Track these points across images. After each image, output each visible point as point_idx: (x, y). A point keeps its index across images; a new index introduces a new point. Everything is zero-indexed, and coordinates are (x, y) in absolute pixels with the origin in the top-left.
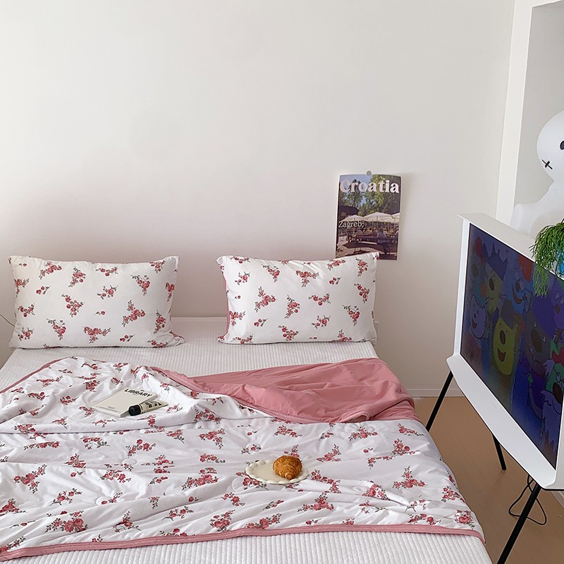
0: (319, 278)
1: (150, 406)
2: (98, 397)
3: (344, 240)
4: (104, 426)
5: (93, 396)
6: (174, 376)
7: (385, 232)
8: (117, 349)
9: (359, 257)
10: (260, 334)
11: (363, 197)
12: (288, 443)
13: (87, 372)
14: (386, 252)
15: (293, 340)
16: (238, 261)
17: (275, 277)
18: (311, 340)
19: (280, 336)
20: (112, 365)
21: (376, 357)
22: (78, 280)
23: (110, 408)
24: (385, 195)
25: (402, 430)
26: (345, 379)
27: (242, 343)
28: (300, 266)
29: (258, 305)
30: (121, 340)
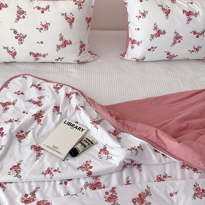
0: (200, 17)
2: (44, 131)
8: (53, 64)
17: (167, 15)
22: (21, 16)
27: (137, 61)
28: (185, 5)
29: (152, 36)
30: (56, 60)
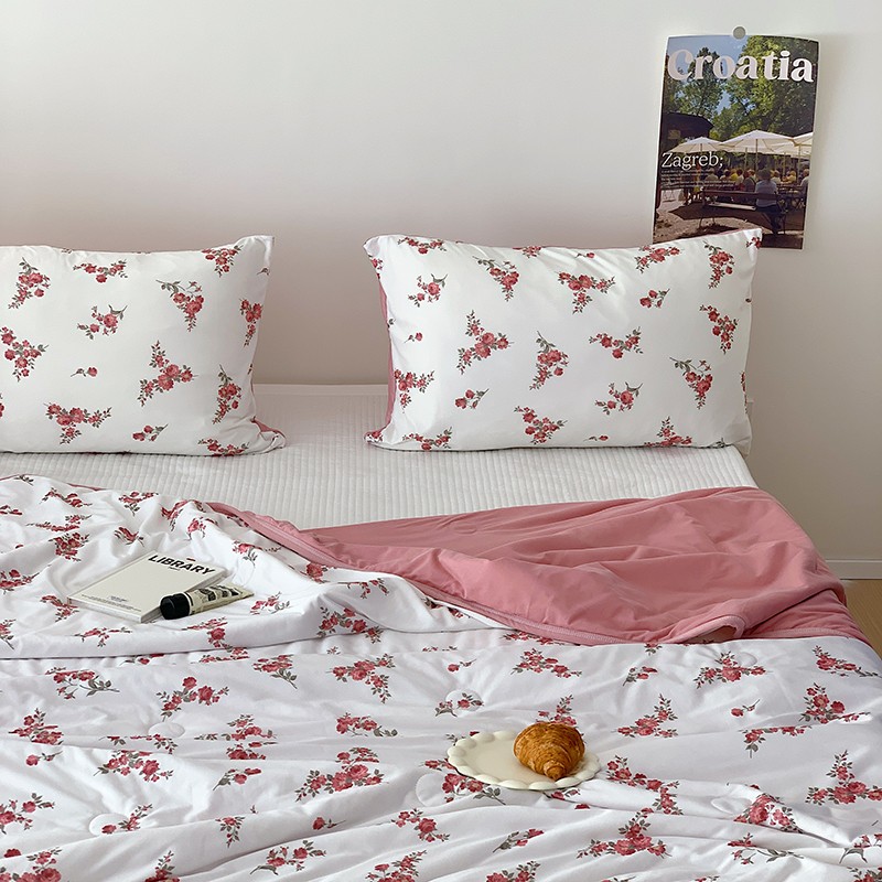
0: (617, 292)
1: (212, 597)
2: (85, 574)
3: (674, 198)
4: (102, 643)
5: (74, 571)
6: (266, 527)
7: (776, 180)
8: (125, 458)
9: (713, 240)
10: (469, 428)
11: (724, 92)
12: (548, 691)
13: (58, 513)
14: (775, 227)
15: (549, 442)
16: (416, 248)
17: (508, 288)
18: (593, 443)
19: (517, 431)
20: (116, 496)
21: (753, 485)
22: (32, 290)
23: (116, 601)
24: (780, 87)
25: (824, 662)
26: (680, 537)
27: (426, 448)
28: (569, 260)
29: (466, 356)
30: (136, 436)
